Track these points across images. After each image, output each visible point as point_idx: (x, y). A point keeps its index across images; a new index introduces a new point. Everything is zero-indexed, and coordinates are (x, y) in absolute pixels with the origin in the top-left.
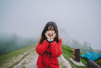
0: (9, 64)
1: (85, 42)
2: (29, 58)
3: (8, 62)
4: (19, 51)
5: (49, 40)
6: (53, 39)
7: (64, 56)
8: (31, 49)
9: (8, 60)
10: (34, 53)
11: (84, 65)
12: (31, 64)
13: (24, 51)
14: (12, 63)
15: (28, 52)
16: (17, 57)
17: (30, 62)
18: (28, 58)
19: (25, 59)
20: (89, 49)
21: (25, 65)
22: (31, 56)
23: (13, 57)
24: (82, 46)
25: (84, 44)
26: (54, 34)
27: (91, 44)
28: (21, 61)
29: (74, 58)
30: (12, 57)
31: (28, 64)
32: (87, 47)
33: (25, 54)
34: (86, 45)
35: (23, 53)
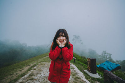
0: (13, 77)
1: (104, 52)
2: (37, 69)
3: (12, 74)
4: (24, 62)
5: (60, 46)
6: (64, 44)
7: (78, 68)
8: (38, 60)
9: (11, 72)
10: (42, 64)
11: (101, 77)
12: (39, 76)
13: (30, 62)
14: (17, 75)
15: (35, 63)
16: (22, 69)
17: (38, 73)
18: (35, 69)
19: (32, 70)
20: (108, 60)
21: (33, 76)
22: (39, 67)
23: (17, 69)
24: (100, 56)
25: (102, 54)
26: (65, 40)
27: (111, 55)
28: (27, 73)
29: (89, 69)
30: (15, 68)
31: (36, 76)
32: (106, 58)
33: (32, 65)
34: (105, 55)
35: (28, 64)
